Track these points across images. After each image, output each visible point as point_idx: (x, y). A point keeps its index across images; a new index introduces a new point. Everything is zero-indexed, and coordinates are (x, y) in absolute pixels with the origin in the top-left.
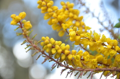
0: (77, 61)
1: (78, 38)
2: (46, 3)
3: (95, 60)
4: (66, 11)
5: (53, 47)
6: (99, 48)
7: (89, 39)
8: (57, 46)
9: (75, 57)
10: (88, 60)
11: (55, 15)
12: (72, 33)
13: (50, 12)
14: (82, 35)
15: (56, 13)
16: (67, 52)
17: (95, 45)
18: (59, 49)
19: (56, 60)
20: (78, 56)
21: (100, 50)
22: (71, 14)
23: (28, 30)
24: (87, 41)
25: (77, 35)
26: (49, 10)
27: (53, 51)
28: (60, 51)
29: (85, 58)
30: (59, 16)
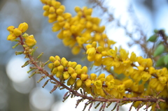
0: (97, 88)
1: (99, 56)
2: (56, 9)
3: (122, 86)
4: (83, 20)
5: (65, 70)
6: (127, 70)
7: (113, 58)
8: (71, 69)
9: (95, 83)
10: (112, 87)
11: (67, 25)
12: (91, 50)
13: (61, 21)
14: (104, 52)
15: (69, 22)
16: (83, 76)
17: (122, 67)
18: (73, 73)
19: (69, 87)
20: (100, 81)
21: (128, 73)
22: (89, 24)
23: (31, 47)
24: (111, 61)
25: (97, 52)
26: (60, 18)
27: (66, 76)
28: (75, 75)
29: (109, 83)
30: (73, 27)
